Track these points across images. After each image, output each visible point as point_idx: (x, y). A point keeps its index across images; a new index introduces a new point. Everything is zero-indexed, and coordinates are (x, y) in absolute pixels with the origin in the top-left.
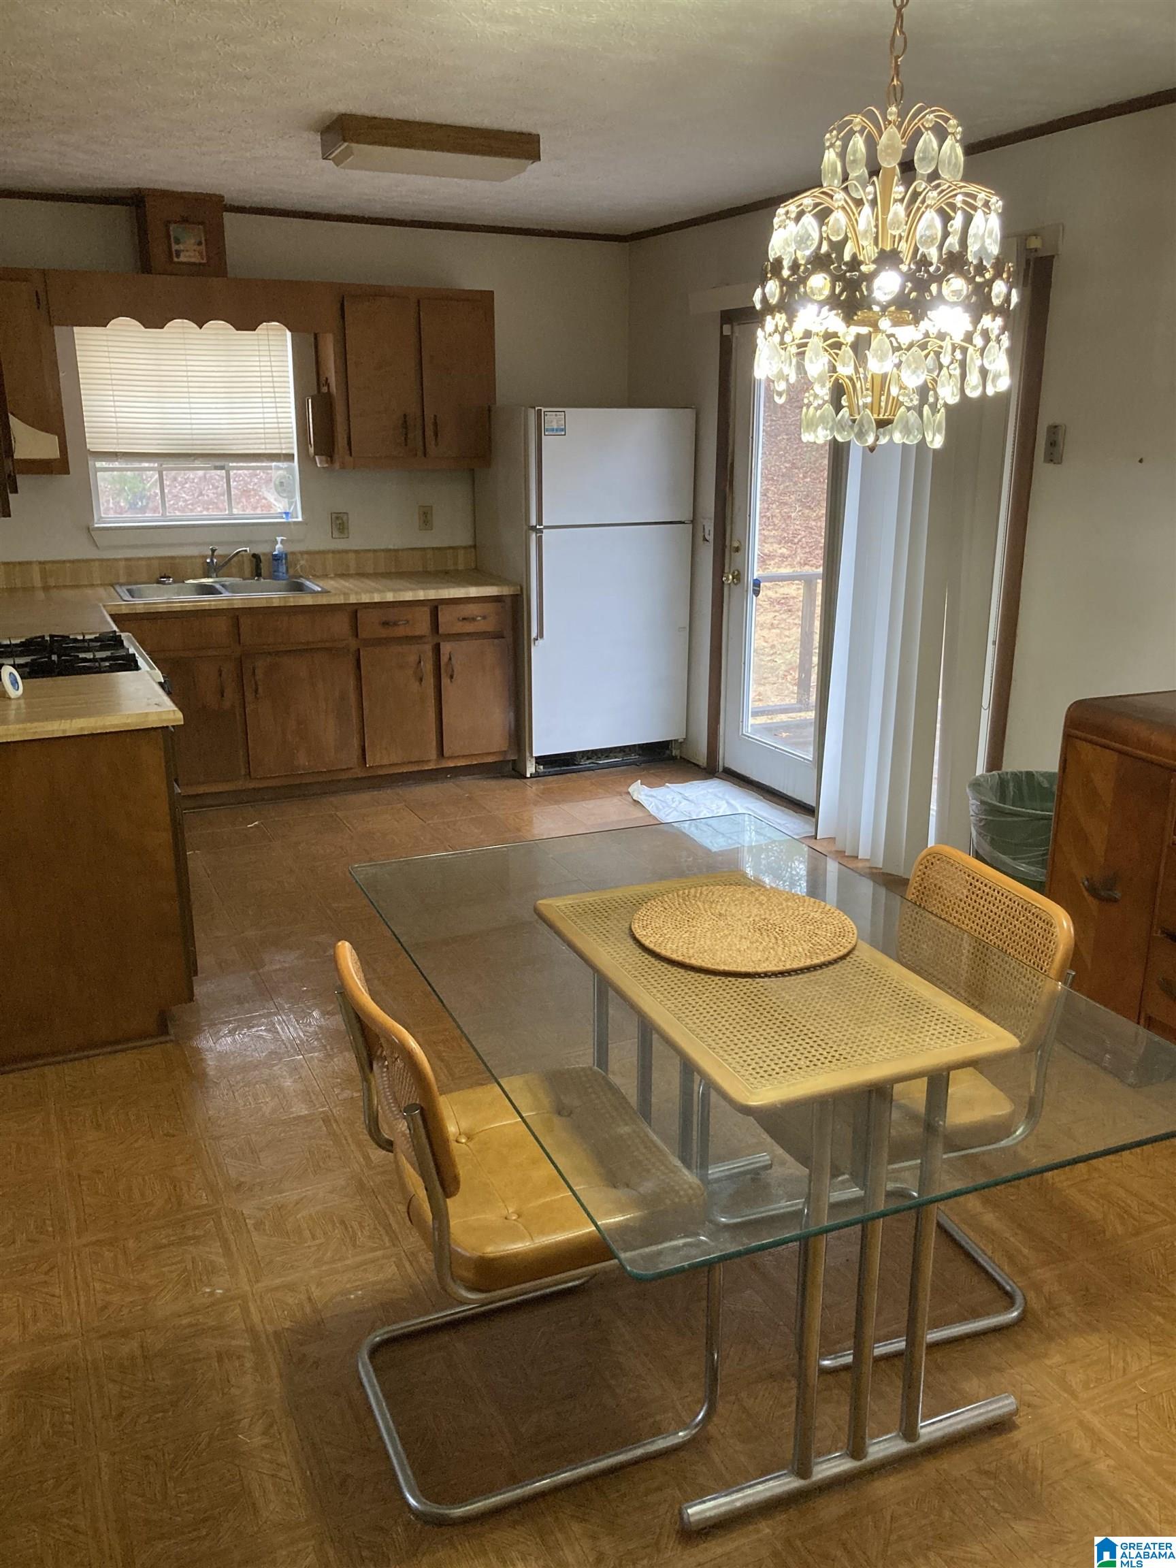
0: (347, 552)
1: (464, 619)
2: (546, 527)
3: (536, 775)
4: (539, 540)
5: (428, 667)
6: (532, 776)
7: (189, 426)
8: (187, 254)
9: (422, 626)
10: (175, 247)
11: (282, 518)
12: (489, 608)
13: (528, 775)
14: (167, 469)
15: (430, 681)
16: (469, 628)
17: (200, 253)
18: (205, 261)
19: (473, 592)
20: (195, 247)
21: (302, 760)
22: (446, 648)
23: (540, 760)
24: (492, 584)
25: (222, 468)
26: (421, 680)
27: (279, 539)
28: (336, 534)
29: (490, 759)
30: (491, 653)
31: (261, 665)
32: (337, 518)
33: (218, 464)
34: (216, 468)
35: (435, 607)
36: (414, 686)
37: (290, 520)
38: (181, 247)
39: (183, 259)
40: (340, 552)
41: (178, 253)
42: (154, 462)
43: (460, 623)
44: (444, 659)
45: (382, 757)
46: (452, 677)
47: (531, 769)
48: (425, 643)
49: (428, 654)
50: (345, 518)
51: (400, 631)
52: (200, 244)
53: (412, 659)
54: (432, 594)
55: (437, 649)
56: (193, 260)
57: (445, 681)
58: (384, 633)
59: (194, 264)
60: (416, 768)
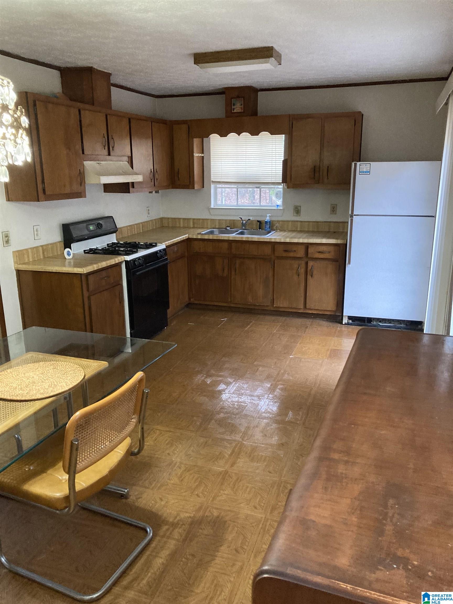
0: (297, 221)
1: (319, 252)
2: (355, 215)
3: (348, 324)
4: (352, 220)
5: (302, 271)
6: (345, 324)
7: (245, 172)
8: (237, 109)
9: (301, 253)
10: (233, 107)
11: (276, 207)
12: (332, 248)
13: (344, 323)
14: (240, 188)
15: (302, 276)
16: (322, 256)
17: (241, 108)
18: (243, 111)
19: (324, 241)
20: (240, 107)
21: (250, 300)
22: (311, 264)
23: (350, 318)
24: (333, 238)
25: (259, 188)
26: (298, 275)
27: (268, 215)
28: (295, 214)
29: (328, 313)
30: (330, 267)
31: (238, 262)
32: (296, 208)
33: (258, 186)
34: (257, 188)
35: (307, 246)
36: (295, 277)
37: (279, 208)
38: (235, 107)
39: (235, 111)
40: (295, 221)
41: (234, 109)
42: (235, 185)
43: (318, 254)
44: (309, 268)
45: (282, 304)
46: (312, 276)
47: (345, 320)
48: (303, 260)
49: (303, 265)
50: (299, 208)
51: (292, 254)
52: (242, 105)
53: (296, 266)
54: (306, 241)
55: (307, 263)
56: (238, 111)
57: (309, 277)
58: (285, 254)
59: (239, 112)
60: (295, 311)
